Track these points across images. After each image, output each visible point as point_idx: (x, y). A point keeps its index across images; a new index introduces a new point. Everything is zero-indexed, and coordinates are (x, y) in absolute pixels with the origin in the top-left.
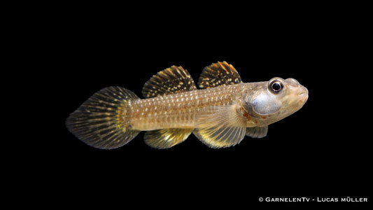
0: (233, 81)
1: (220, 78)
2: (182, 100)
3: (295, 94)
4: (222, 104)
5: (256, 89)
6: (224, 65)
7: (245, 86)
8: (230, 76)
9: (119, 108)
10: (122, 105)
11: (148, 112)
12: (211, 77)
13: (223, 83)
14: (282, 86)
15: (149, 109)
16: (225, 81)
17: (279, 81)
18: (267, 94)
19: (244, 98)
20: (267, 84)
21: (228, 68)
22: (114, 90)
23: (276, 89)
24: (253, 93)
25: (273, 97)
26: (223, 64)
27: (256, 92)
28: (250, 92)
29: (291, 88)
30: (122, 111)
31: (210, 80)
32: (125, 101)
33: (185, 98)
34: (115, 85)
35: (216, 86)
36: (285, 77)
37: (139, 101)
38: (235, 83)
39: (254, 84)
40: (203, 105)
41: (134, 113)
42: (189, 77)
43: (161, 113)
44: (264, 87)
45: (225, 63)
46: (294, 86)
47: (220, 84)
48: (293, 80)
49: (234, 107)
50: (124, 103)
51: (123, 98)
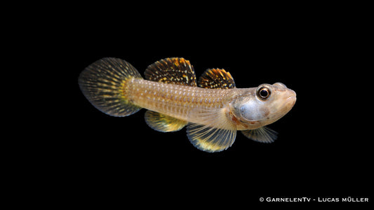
0: (228, 86)
1: (217, 82)
2: (180, 93)
3: (283, 98)
4: (214, 107)
5: (245, 95)
6: (223, 73)
7: (236, 92)
8: (225, 81)
9: (124, 81)
10: (126, 79)
11: (147, 94)
12: (211, 80)
13: (219, 87)
14: (270, 93)
15: (148, 91)
16: (221, 85)
17: (266, 87)
18: (256, 100)
19: (234, 103)
20: (256, 90)
21: (225, 75)
22: (121, 63)
23: (264, 95)
24: (242, 100)
25: (261, 103)
26: (222, 71)
27: (245, 99)
28: (240, 98)
29: (279, 93)
30: (125, 85)
31: (209, 82)
32: (130, 76)
33: (183, 92)
34: (122, 58)
35: (213, 88)
36: (272, 83)
37: (141, 81)
38: (229, 88)
39: (244, 90)
40: (197, 103)
41: (135, 90)
42: (193, 72)
43: (159, 99)
44: (252, 94)
45: (224, 71)
46: (282, 91)
47: (216, 87)
48: (280, 85)
49: (223, 110)
50: (128, 78)
51: (128, 73)
